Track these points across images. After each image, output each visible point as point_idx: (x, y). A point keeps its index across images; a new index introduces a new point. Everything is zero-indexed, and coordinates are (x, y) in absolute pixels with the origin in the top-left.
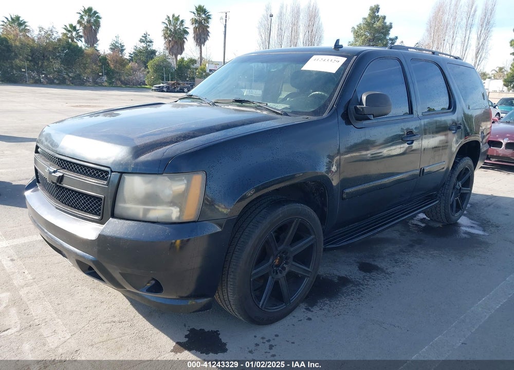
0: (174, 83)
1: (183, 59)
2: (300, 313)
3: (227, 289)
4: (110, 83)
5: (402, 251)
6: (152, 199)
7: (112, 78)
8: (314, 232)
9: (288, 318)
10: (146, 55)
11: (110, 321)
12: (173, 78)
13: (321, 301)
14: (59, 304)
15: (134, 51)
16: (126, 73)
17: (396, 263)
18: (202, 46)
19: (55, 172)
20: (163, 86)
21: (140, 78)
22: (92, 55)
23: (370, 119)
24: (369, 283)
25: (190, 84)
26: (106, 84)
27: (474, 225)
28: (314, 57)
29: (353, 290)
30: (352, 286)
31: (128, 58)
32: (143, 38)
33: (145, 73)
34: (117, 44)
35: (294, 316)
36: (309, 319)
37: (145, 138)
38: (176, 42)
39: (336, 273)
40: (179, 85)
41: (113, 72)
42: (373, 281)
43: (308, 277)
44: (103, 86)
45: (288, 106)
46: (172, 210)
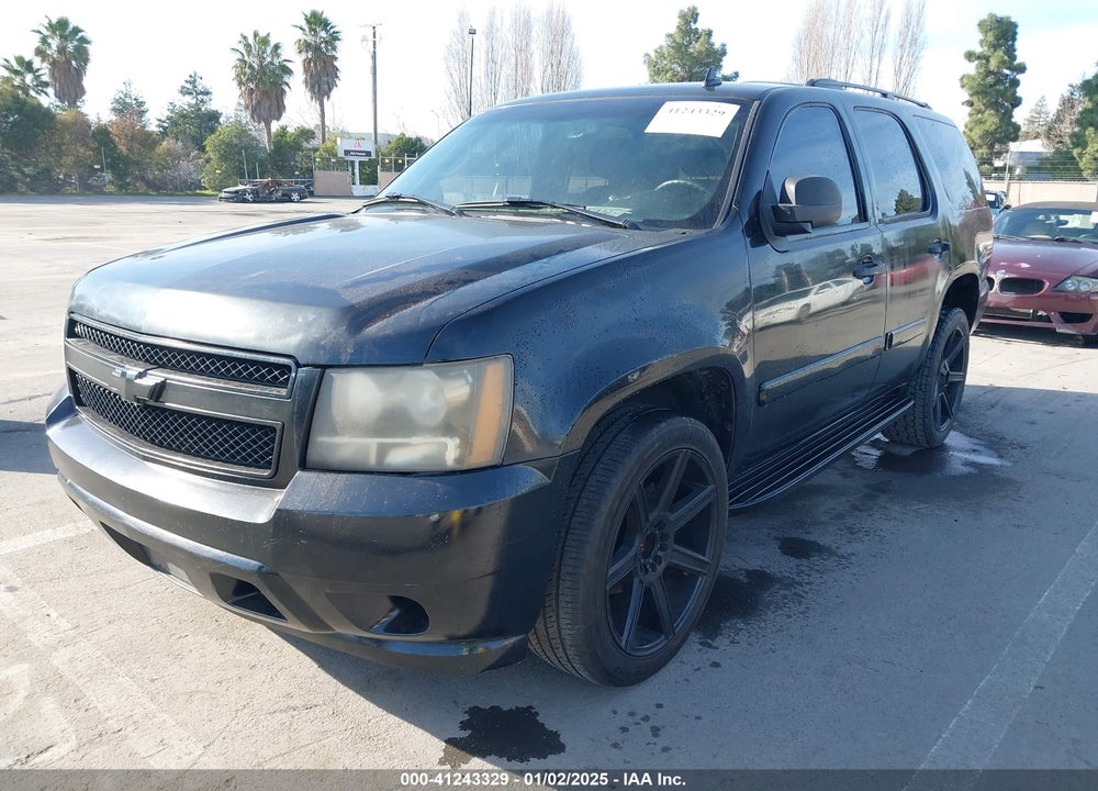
0: (268, 183)
1: (284, 129)
2: (693, 653)
3: (557, 612)
4: (121, 187)
5: (855, 508)
6: (395, 422)
7: (126, 175)
8: (713, 478)
9: (671, 666)
10: (197, 124)
11: (283, 706)
12: (264, 173)
13: (728, 625)
14: (153, 681)
15: (168, 113)
16: (157, 164)
17: (852, 533)
18: (325, 100)
19: (140, 376)
20: (245, 191)
21: (190, 174)
22: (74, 124)
23: (806, 232)
24: (811, 579)
25: (304, 182)
26: (110, 188)
27: (976, 447)
28: (668, 105)
29: (785, 597)
30: (780, 588)
31: (156, 129)
32: (188, 86)
33: (200, 161)
34: (128, 100)
35: (682, 662)
36: (716, 665)
37: (363, 287)
38: (267, 92)
39: (739, 564)
40: (280, 185)
41: (127, 161)
42: (818, 575)
43: (705, 574)
44: (105, 194)
45: (626, 211)
46: (446, 444)
